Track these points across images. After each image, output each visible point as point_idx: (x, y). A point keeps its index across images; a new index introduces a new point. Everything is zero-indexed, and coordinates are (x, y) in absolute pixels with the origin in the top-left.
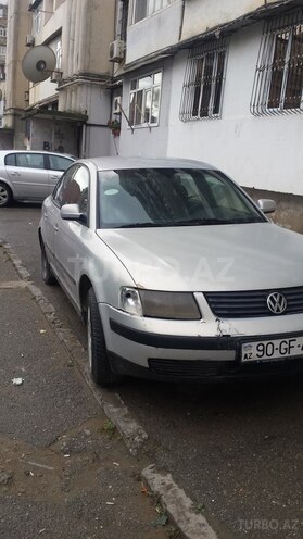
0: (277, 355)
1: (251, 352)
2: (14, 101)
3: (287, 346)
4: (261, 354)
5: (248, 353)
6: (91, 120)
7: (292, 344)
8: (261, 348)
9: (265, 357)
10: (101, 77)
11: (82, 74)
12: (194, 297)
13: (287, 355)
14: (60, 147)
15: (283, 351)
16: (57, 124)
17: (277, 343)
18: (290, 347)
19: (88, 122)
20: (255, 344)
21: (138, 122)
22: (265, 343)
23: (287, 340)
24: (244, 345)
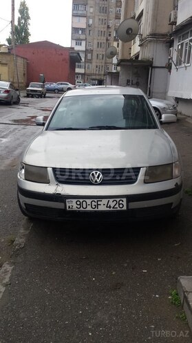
0: (89, 208)
1: (73, 205)
2: (123, 55)
3: (96, 204)
4: (79, 206)
5: (70, 205)
6: (156, 64)
7: (99, 203)
8: (78, 203)
9: (82, 209)
10: (164, 35)
11: (151, 35)
12: (47, 170)
13: (96, 209)
14: (137, 83)
15: (94, 207)
16: (136, 68)
17: (89, 201)
18: (98, 205)
19: (154, 65)
20: (75, 201)
21: (180, 64)
22: (81, 200)
23: (96, 200)
24: (67, 200)
